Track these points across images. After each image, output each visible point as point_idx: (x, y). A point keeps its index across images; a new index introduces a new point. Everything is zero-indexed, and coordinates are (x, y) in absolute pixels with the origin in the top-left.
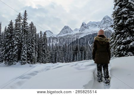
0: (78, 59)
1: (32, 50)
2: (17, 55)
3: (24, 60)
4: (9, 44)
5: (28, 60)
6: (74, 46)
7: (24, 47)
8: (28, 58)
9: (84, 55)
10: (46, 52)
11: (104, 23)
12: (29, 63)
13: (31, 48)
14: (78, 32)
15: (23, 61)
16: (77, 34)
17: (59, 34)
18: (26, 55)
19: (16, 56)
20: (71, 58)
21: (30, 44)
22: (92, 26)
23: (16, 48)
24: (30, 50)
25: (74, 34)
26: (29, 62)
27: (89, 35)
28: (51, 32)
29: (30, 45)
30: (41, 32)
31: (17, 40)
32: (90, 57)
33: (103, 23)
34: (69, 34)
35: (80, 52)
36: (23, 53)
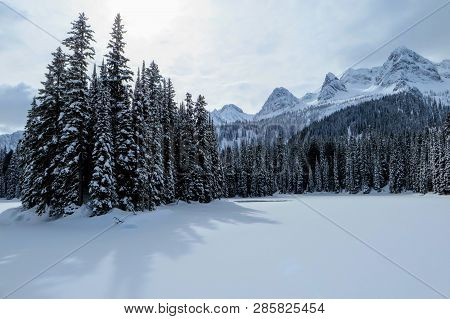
0: (319, 181)
1: (135, 153)
2: (78, 177)
3: (102, 196)
4: (47, 137)
5: (122, 195)
7: (100, 146)
8: (121, 189)
9: (339, 166)
10: (207, 162)
11: (393, 71)
12: (123, 207)
14: (315, 102)
15: (96, 200)
16: (311, 108)
18: (111, 180)
19: (76, 181)
20: (297, 178)
21: (128, 130)
22: (355, 82)
23: (70, 149)
24: (125, 154)
25: (302, 109)
26: (125, 203)
27: (348, 107)
28: (237, 109)
29: (126, 137)
30: (189, 96)
31: (76, 119)
32: (359, 172)
33: (389, 69)
34: (287, 109)
35: (324, 161)
36: (97, 168)
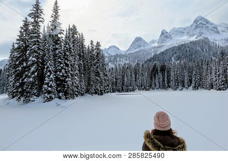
0: (157, 84)
1: (66, 72)
2: (37, 83)
3: (49, 92)
4: (21, 63)
5: (59, 92)
6: (151, 65)
7: (47, 68)
8: (59, 89)
9: (168, 77)
10: (101, 75)
11: (195, 28)
12: (60, 98)
13: (65, 69)
14: (156, 45)
15: (46, 95)
16: (154, 47)
17: (128, 50)
18: (54, 84)
19: (36, 85)
21: (62, 60)
23: (33, 69)
24: (61, 71)
25: (150, 48)
26: (61, 95)
27: (173, 47)
29: (60, 63)
30: (92, 42)
31: (35, 54)
32: (177, 80)
33: (193, 28)
34: (142, 48)
35: (160, 75)
36: (46, 79)
